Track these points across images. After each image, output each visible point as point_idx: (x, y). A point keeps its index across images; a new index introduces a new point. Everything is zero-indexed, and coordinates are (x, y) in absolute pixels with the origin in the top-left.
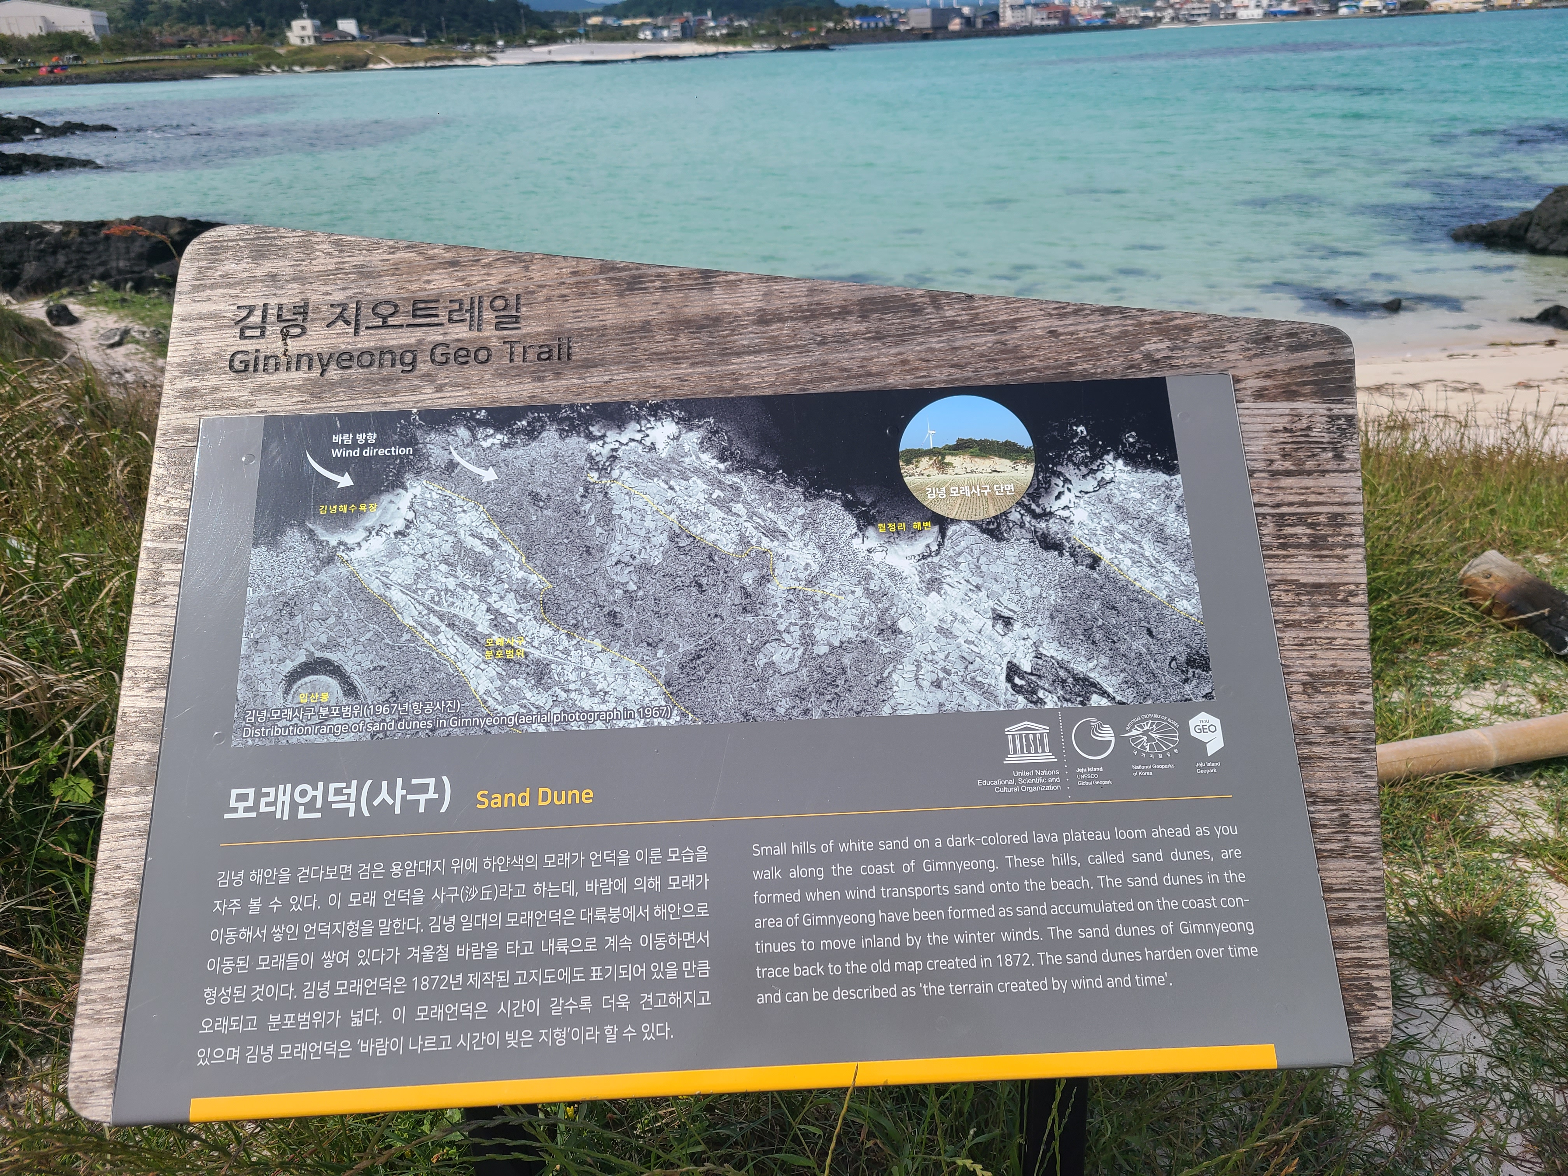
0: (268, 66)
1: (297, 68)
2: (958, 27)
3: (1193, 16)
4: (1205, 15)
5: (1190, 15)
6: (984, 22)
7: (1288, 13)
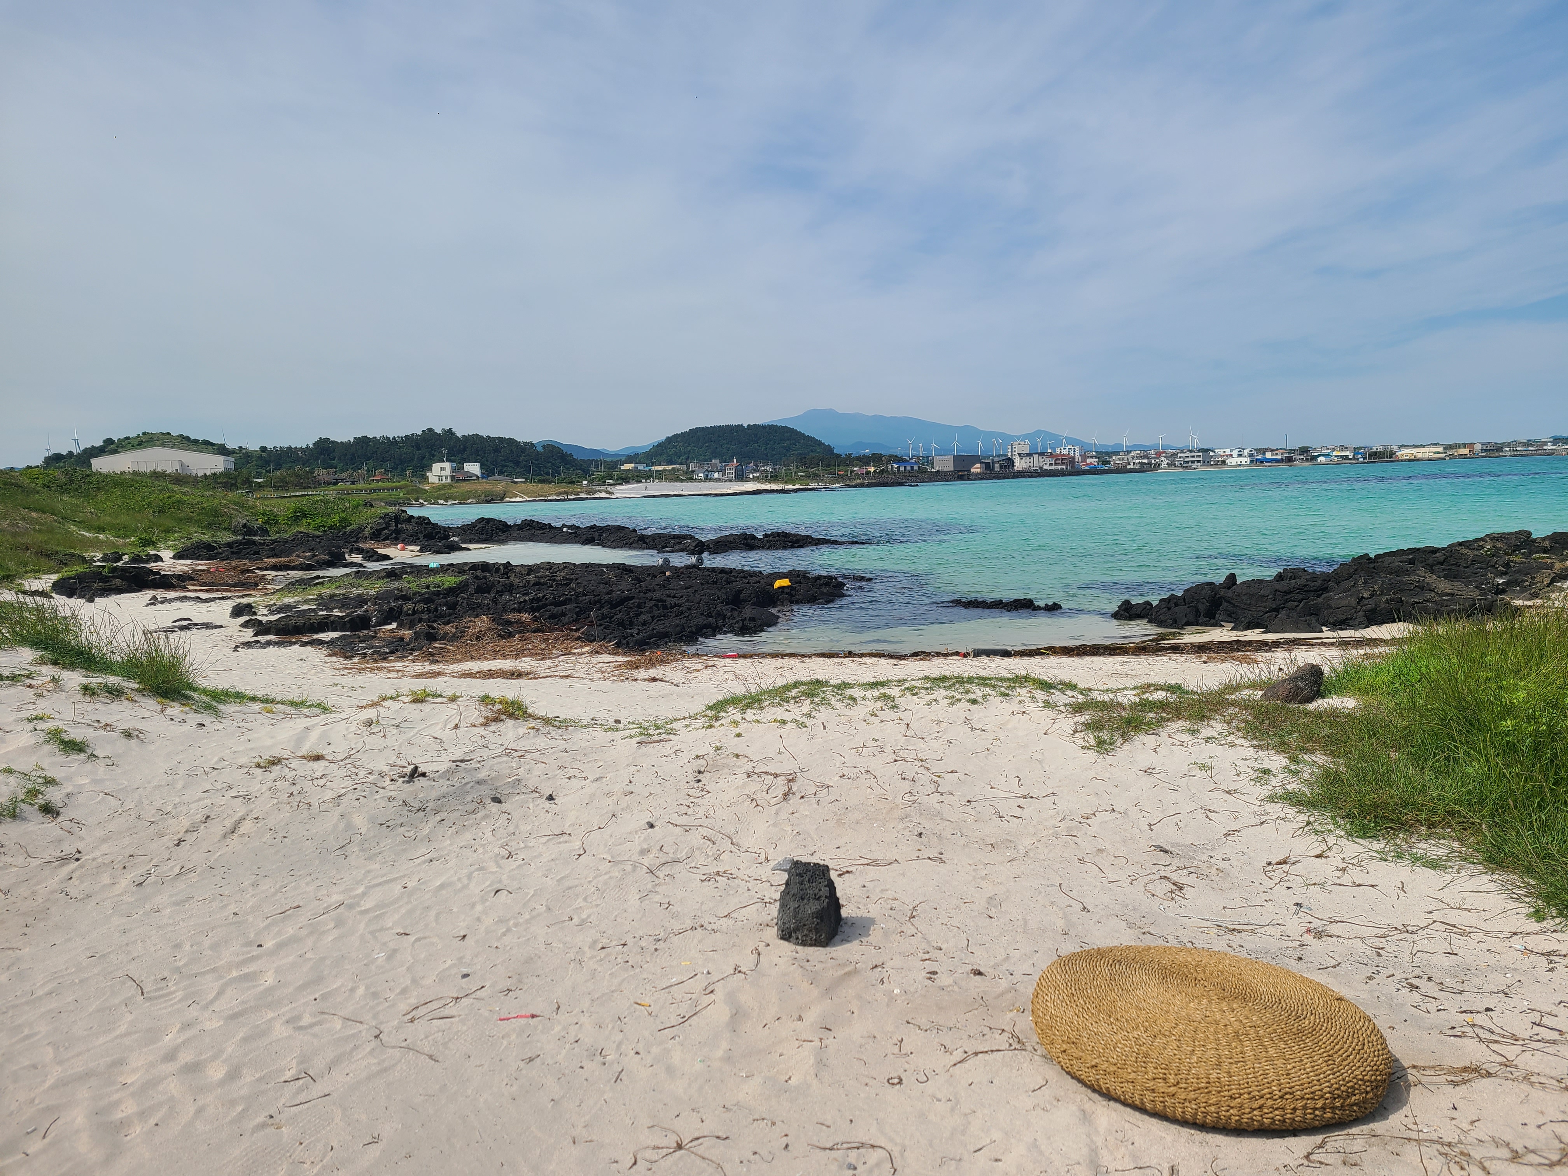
0: (417, 500)
1: (442, 502)
2: (979, 471)
3: (1188, 462)
4: (1198, 462)
5: (1185, 462)
6: (1001, 467)
7: (1271, 461)
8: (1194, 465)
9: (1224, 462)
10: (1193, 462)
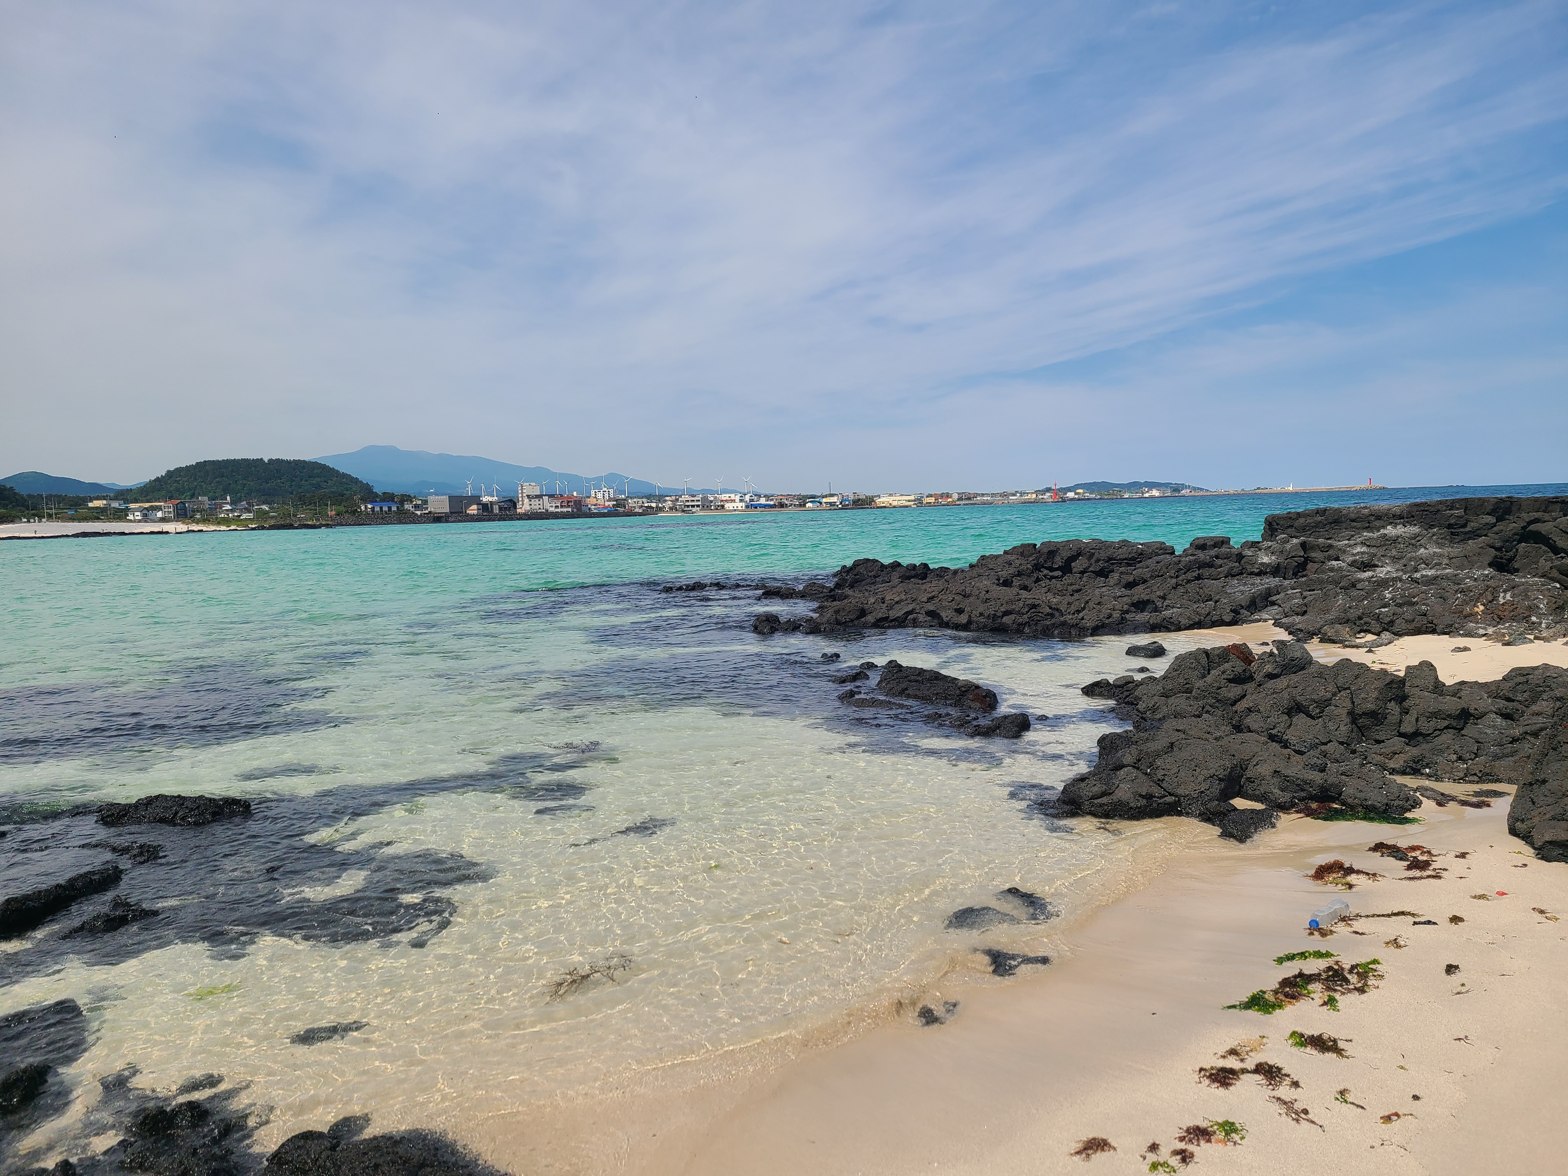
2: (475, 512)
3: (688, 506)
4: (698, 506)
5: (685, 506)
6: (500, 509)
7: (765, 506)
8: (694, 509)
9: (723, 506)
10: (693, 506)
